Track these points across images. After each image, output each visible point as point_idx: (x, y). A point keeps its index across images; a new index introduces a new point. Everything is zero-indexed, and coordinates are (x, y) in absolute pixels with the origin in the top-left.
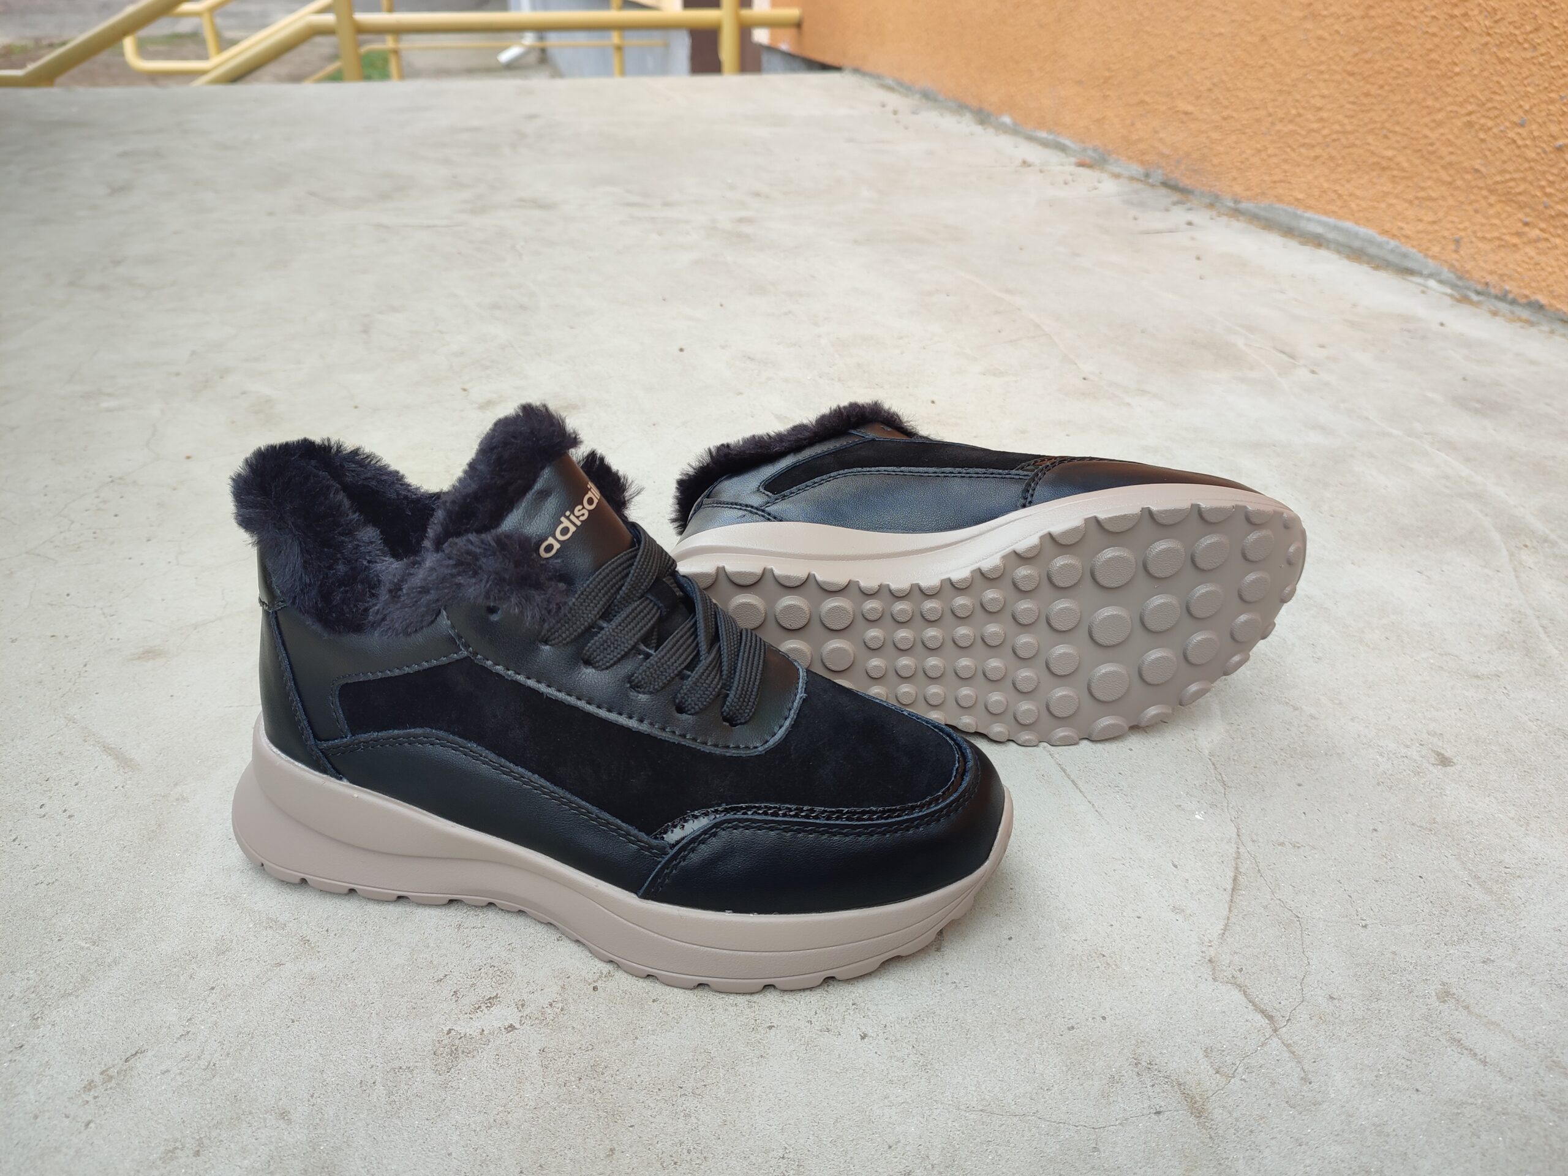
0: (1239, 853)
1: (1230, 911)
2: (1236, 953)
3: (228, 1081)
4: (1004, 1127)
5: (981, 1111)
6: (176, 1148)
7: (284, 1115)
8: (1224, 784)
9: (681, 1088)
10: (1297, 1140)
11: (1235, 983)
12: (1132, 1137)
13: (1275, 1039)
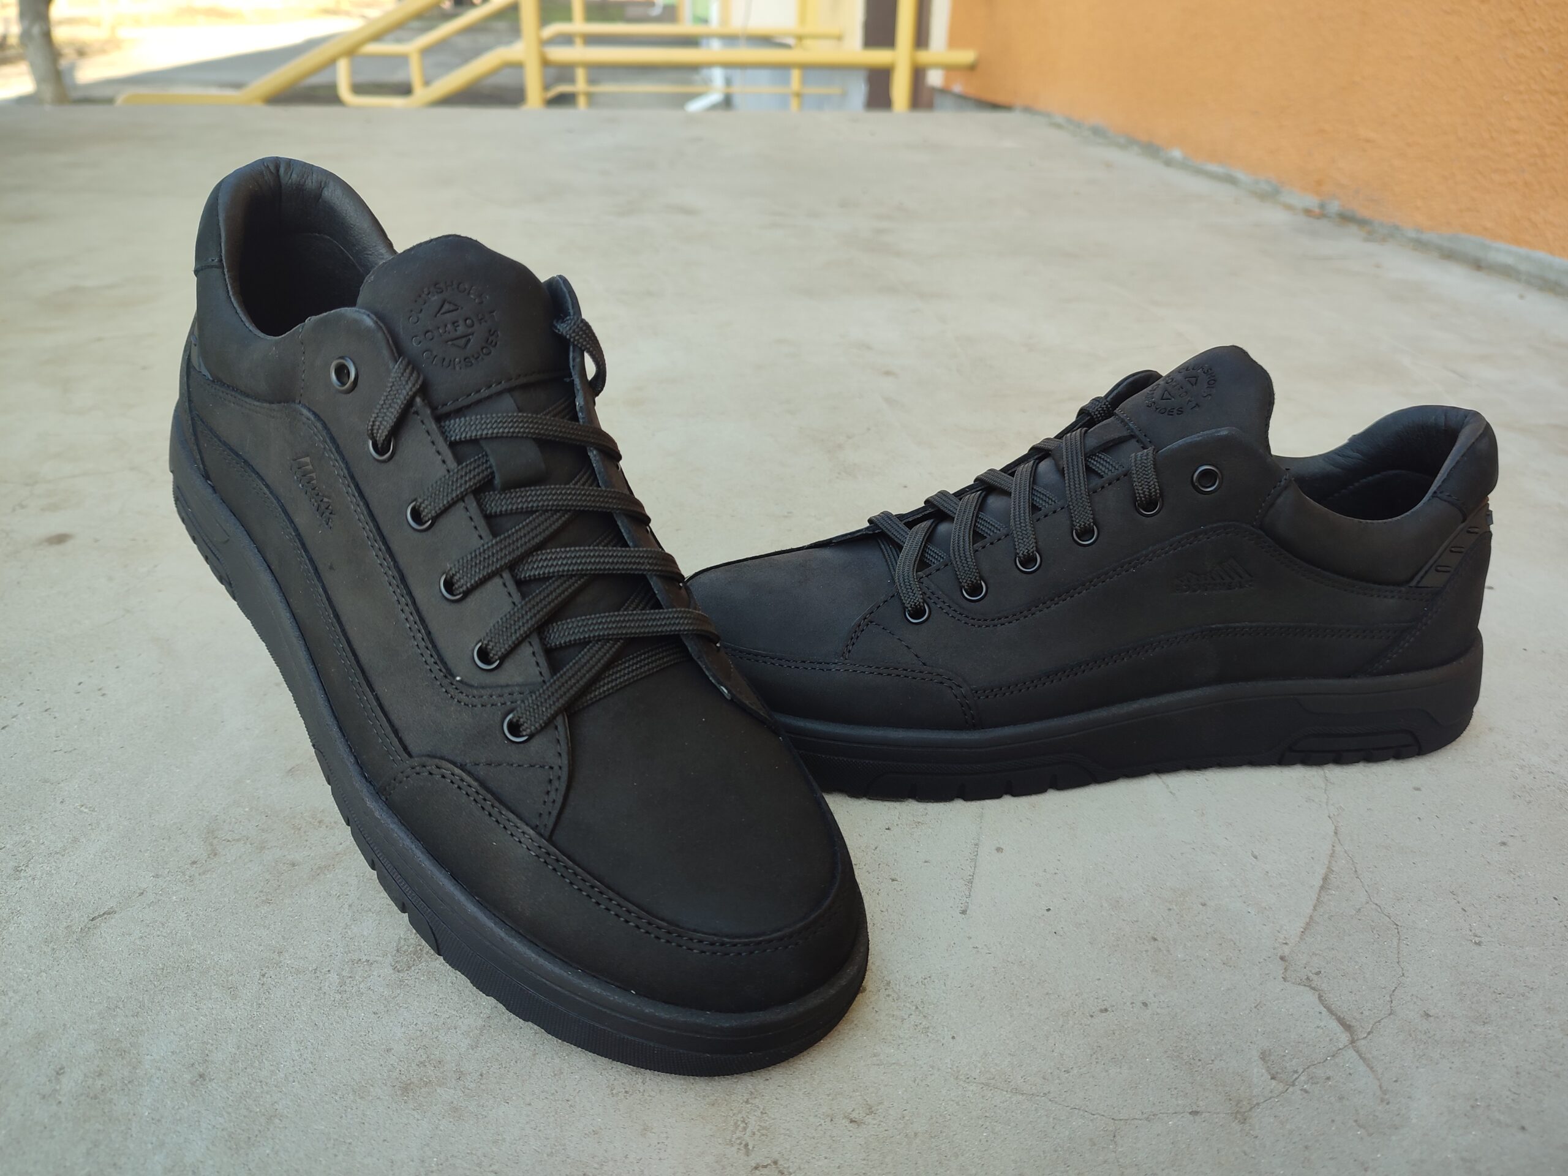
0: (1334, 851)
1: (1315, 909)
2: (1316, 955)
5: (983, 1083)
11: (1310, 986)
13: (1351, 1053)
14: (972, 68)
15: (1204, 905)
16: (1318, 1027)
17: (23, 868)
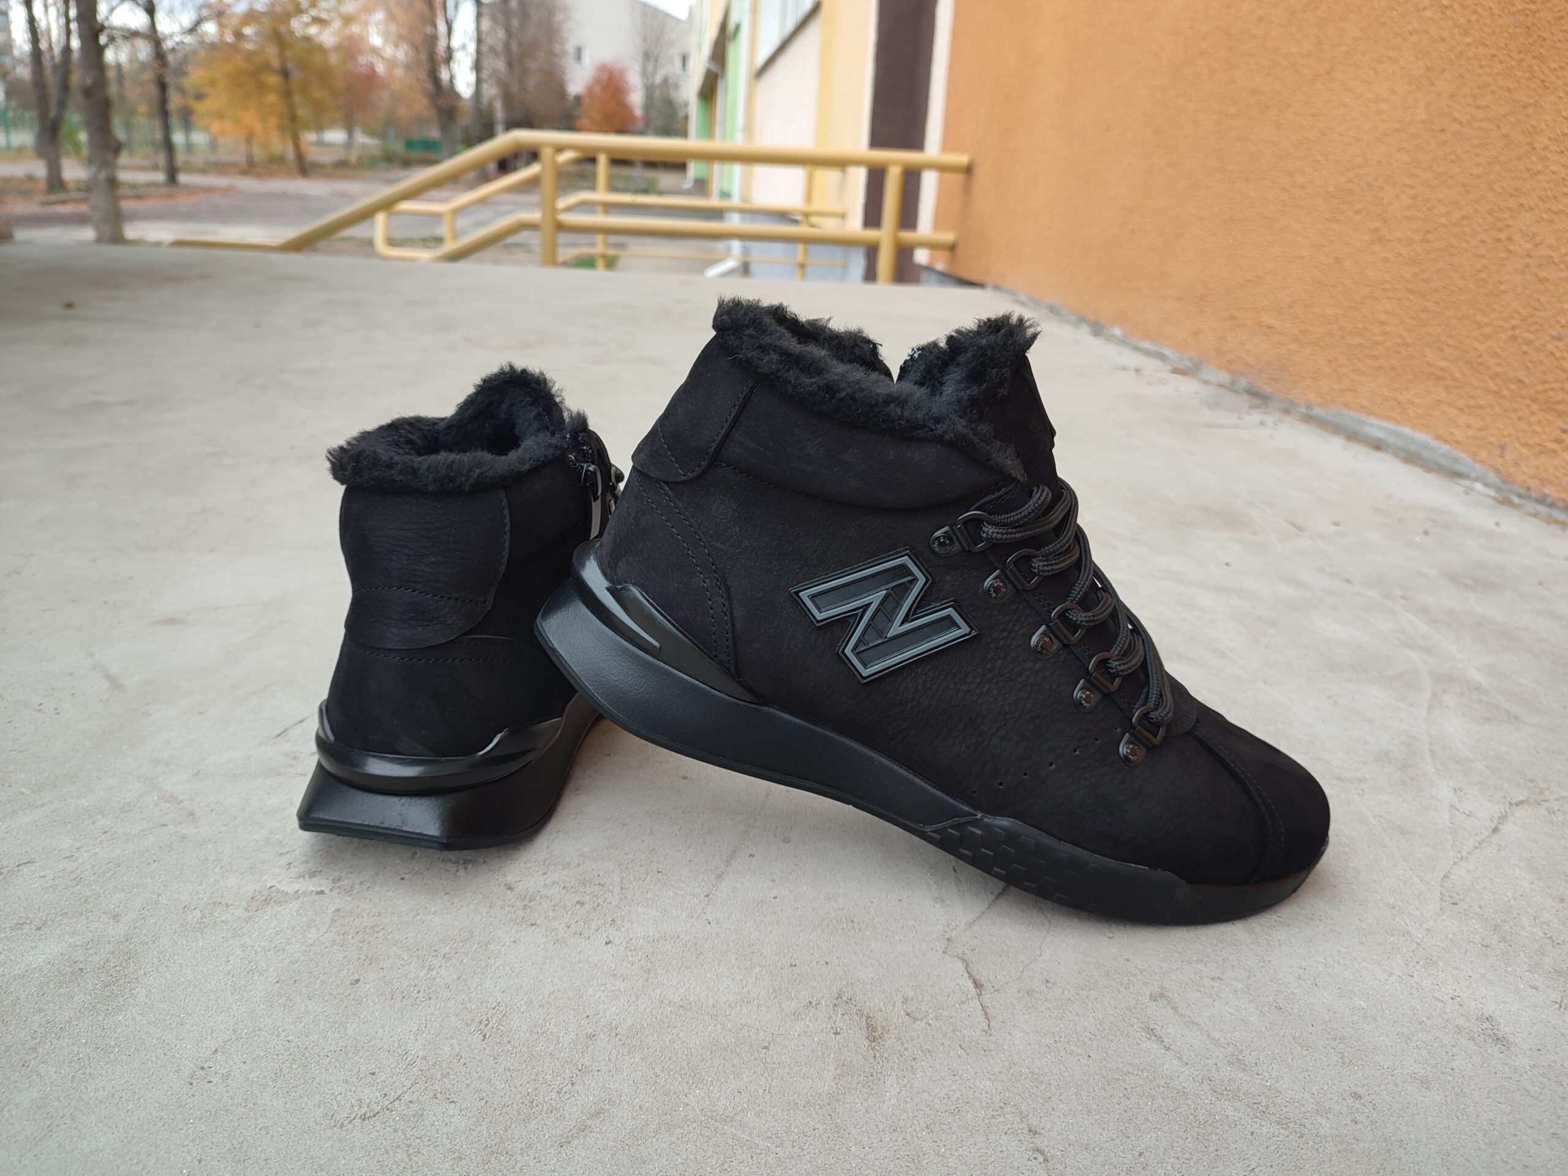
2: (976, 938)
3: (86, 889)
6: (26, 923)
7: (116, 917)
10: (953, 1071)
11: (962, 958)
13: (976, 1002)
14: (952, 248)
16: (958, 984)
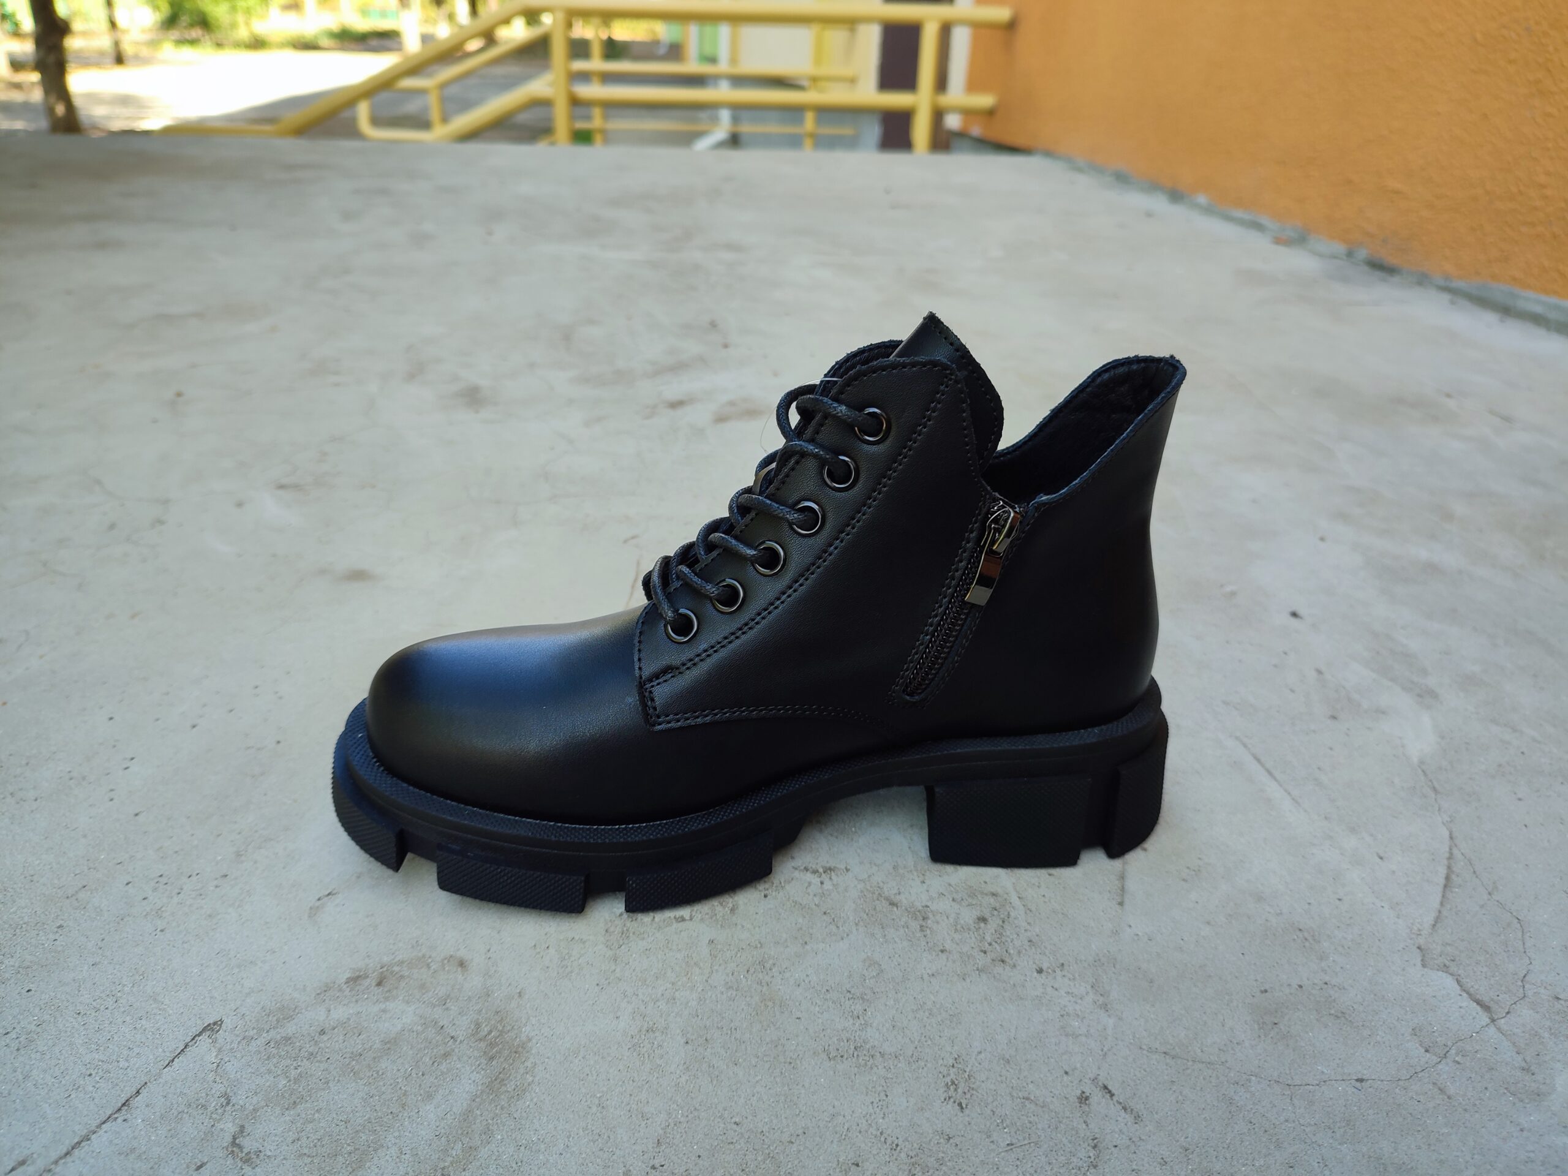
0: (1451, 854)
1: (1442, 904)
2: (1449, 945)
4: (1189, 1071)
5: (1165, 1053)
6: (360, 977)
8: (1435, 790)
9: (850, 992)
10: (1517, 1125)
11: (1446, 972)
12: (1331, 1099)
13: (1492, 1030)
14: (990, 113)
15: (1340, 900)
16: (1461, 1007)
17: (243, 853)
